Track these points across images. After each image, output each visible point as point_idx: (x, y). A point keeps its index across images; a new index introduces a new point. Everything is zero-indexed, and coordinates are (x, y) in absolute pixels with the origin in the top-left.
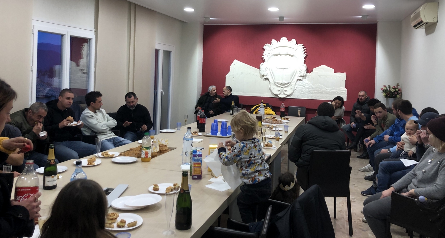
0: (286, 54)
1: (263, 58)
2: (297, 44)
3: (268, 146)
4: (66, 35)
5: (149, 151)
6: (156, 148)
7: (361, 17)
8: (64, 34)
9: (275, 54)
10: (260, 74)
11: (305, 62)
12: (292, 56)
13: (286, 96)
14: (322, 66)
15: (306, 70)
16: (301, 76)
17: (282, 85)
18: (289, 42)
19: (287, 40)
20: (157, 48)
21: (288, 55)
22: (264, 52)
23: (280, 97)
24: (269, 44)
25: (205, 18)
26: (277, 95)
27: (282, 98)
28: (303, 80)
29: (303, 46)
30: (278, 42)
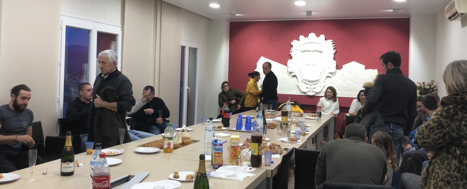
0: (314, 50)
1: (291, 54)
2: (326, 39)
3: (292, 140)
4: (93, 31)
5: (172, 142)
6: (179, 140)
7: (393, 10)
8: (91, 29)
9: (303, 50)
10: (288, 71)
11: (334, 59)
12: (321, 52)
13: (315, 93)
14: (352, 62)
15: (335, 66)
16: (330, 73)
17: (311, 83)
18: (318, 37)
19: (316, 36)
20: (183, 44)
21: (317, 51)
22: (292, 48)
23: (308, 94)
24: (296, 40)
25: (231, 14)
26: (305, 93)
27: (311, 96)
28: (333, 77)
29: (332, 42)
30: (307, 38)
